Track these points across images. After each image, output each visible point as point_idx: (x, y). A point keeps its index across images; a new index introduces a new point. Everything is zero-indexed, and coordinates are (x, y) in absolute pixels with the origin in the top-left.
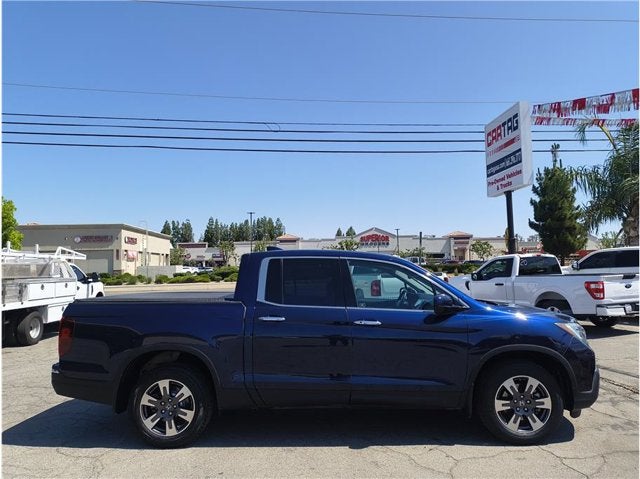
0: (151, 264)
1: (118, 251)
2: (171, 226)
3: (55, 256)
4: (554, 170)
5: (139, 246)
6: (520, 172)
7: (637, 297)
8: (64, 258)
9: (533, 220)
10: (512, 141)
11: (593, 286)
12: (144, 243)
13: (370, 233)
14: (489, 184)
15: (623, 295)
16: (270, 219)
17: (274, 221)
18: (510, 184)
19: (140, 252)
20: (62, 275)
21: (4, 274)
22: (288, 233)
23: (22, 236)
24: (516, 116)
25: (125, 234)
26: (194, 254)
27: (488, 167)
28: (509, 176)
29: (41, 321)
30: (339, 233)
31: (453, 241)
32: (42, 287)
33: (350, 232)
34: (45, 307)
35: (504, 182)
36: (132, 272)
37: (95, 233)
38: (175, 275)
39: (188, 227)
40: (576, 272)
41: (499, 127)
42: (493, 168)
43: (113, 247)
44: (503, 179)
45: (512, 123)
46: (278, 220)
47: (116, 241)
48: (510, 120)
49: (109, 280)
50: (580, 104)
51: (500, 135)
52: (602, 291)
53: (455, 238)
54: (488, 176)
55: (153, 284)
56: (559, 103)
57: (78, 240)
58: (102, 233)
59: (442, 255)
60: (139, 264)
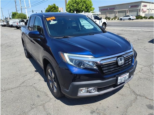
5: (148, 7)
36: (143, 16)
43: (139, 8)
47: (140, 7)
58: (136, 4)
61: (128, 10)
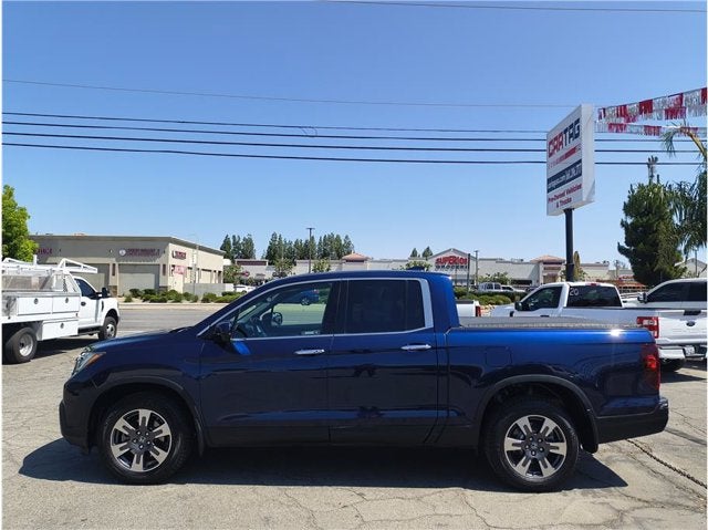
0: (202, 281)
1: (164, 266)
2: (232, 241)
3: (57, 268)
4: (652, 187)
5: (189, 262)
6: (579, 187)
7: (706, 337)
8: (67, 270)
9: (623, 244)
10: (573, 151)
11: (646, 322)
12: (193, 258)
13: (448, 255)
14: (550, 200)
15: (684, 334)
16: (338, 236)
17: (342, 238)
18: (569, 200)
19: (189, 268)
20: (66, 290)
21: (4, 286)
22: (357, 252)
23: (37, 245)
24: (578, 121)
25: (172, 248)
26: (253, 272)
27: (549, 181)
28: (569, 192)
29: (34, 337)
30: (414, 254)
31: (542, 267)
32: (36, 301)
33: (427, 253)
34: (40, 322)
35: (564, 199)
36: (180, 290)
37: (141, 246)
38: (224, 294)
39: (249, 242)
40: (643, 305)
41: (561, 135)
42: (555, 181)
43: (159, 261)
44: (563, 195)
45: (573, 130)
46: (347, 237)
47: (163, 255)
48: (571, 126)
49: (154, 297)
50: (646, 107)
51: (561, 143)
52: (656, 328)
53: (545, 263)
54: (549, 191)
55: (199, 303)
56: (625, 106)
57: (123, 252)
58: (149, 246)
59: (529, 282)
60: (187, 281)
61: (114, 265)
